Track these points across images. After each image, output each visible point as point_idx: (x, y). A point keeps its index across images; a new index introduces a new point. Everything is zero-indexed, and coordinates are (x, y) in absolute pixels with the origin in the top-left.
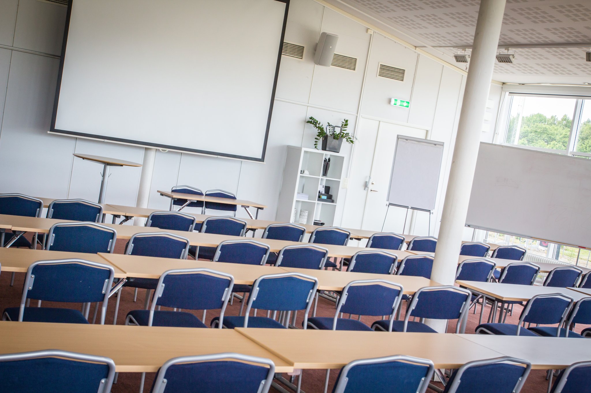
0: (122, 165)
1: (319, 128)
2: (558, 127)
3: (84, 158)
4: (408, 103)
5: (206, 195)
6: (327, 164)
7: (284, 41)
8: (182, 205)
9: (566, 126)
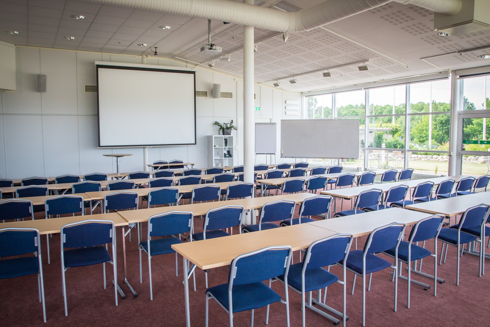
0: (123, 156)
1: (220, 126)
2: (359, 109)
3: (107, 156)
4: (259, 108)
5: (169, 163)
6: (226, 141)
7: (196, 91)
8: (157, 169)
9: (363, 108)
